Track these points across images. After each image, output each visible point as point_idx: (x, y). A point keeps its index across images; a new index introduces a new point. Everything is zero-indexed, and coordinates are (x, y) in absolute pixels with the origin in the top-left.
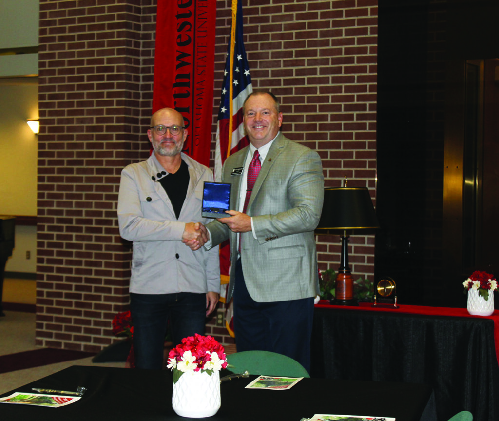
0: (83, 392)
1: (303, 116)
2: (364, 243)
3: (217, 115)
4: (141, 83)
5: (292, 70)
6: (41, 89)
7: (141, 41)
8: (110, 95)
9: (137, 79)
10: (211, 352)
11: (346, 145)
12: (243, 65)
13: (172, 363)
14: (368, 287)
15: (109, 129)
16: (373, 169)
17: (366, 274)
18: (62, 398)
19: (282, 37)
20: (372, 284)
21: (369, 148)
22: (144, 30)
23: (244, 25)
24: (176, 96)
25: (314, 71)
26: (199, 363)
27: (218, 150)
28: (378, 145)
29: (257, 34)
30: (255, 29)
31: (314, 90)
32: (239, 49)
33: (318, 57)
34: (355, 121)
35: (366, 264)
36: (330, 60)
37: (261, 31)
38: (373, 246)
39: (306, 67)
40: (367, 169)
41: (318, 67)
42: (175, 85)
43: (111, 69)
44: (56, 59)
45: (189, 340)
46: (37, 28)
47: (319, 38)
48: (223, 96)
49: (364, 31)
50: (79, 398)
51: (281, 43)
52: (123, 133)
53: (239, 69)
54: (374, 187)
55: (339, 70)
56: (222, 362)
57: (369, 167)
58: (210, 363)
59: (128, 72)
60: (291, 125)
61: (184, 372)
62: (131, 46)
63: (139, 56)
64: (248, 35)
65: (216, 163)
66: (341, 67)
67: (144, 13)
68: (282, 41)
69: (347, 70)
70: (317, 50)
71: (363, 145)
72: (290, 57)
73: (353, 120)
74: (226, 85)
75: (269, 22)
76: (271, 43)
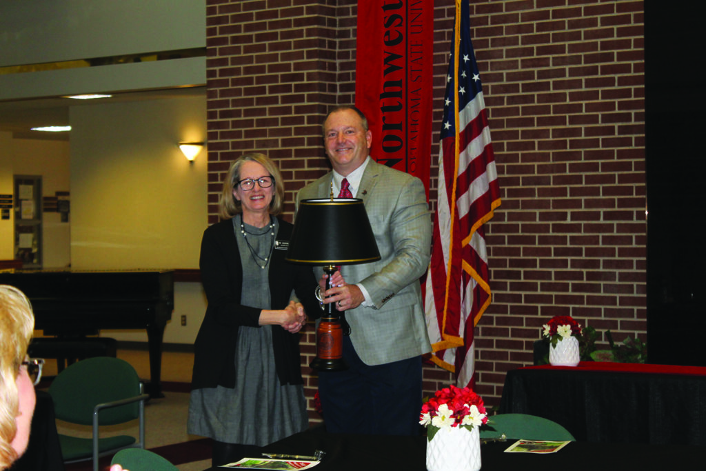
0: (321, 457)
1: (549, 130)
2: (632, 292)
3: (439, 132)
4: (338, 93)
5: (533, 72)
6: (210, 105)
7: (337, 40)
8: (298, 110)
9: (333, 88)
10: (470, 405)
11: (606, 167)
12: (471, 68)
13: (425, 419)
14: (640, 350)
15: (298, 153)
16: (641, 197)
17: (636, 332)
18: (298, 463)
19: (519, 29)
20: (644, 344)
21: (636, 170)
22: (340, 26)
23: (471, 16)
24: (384, 109)
25: (561, 73)
26: (456, 417)
27: (442, 177)
28: (648, 166)
29: (486, 26)
30: (484, 21)
31: (562, 97)
32: (466, 47)
33: (567, 54)
34: (616, 135)
35: (635, 319)
36: (583, 58)
37: (492, 24)
38: (645, 295)
39: (551, 67)
40: (634, 196)
41: (567, 67)
42: (383, 96)
43: (300, 77)
44: (230, 66)
45: (444, 392)
46: (203, 27)
47: (567, 30)
48: (446, 107)
49: (626, 19)
50: (318, 462)
51: (518, 37)
52: (317, 158)
53: (466, 74)
54: (644, 219)
55: (594, 71)
56: (483, 416)
57: (636, 194)
58: (470, 418)
59: (322, 80)
60: (534, 142)
61: (440, 428)
62: (325, 47)
63: (334, 59)
64: (475, 28)
65: (439, 193)
66: (597, 67)
67: (339, 4)
68: (520, 36)
69: (605, 70)
70: (565, 45)
71: (627, 166)
72: (530, 55)
73: (614, 134)
74: (449, 93)
75: (502, 11)
76: (504, 39)
